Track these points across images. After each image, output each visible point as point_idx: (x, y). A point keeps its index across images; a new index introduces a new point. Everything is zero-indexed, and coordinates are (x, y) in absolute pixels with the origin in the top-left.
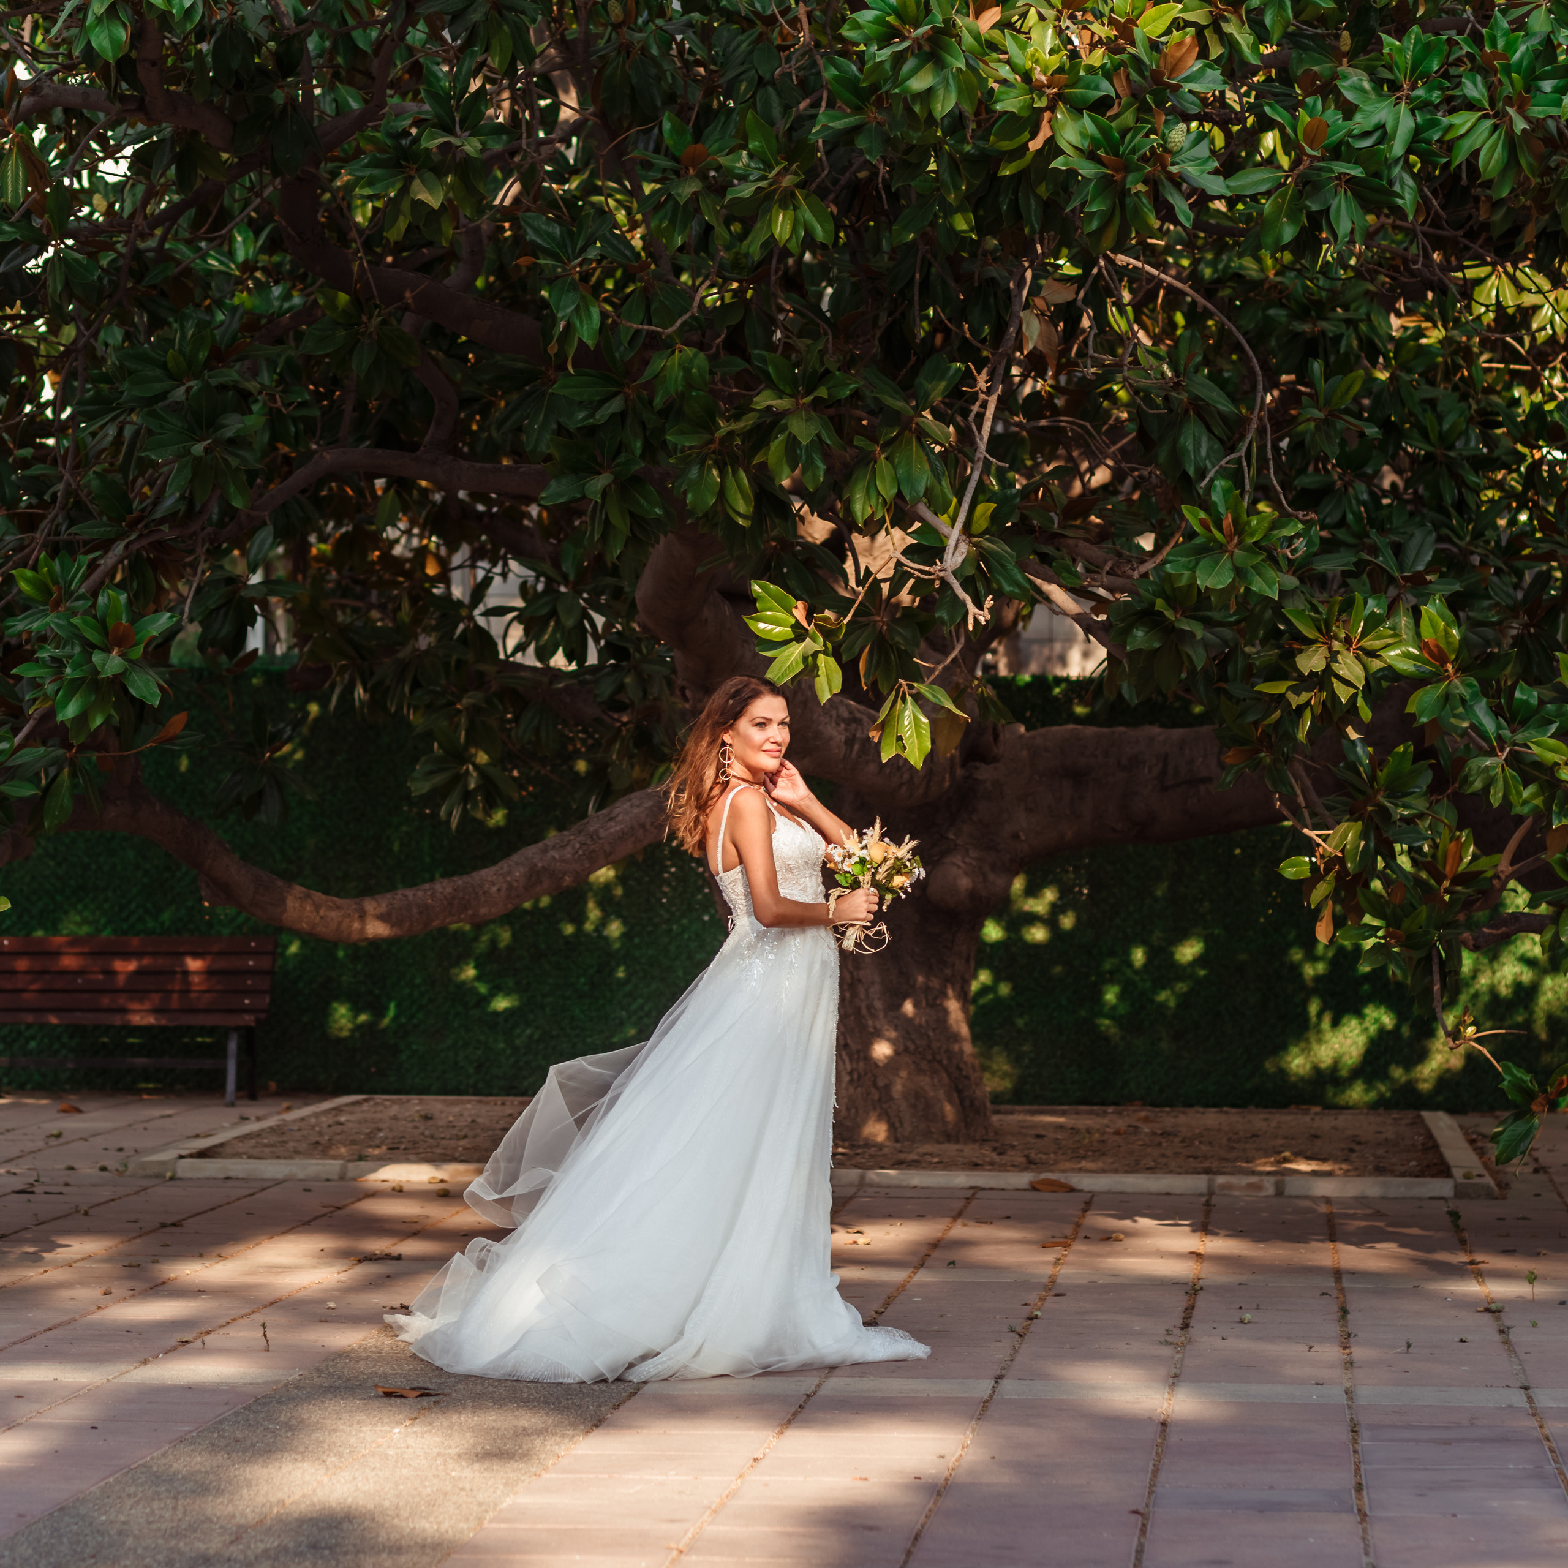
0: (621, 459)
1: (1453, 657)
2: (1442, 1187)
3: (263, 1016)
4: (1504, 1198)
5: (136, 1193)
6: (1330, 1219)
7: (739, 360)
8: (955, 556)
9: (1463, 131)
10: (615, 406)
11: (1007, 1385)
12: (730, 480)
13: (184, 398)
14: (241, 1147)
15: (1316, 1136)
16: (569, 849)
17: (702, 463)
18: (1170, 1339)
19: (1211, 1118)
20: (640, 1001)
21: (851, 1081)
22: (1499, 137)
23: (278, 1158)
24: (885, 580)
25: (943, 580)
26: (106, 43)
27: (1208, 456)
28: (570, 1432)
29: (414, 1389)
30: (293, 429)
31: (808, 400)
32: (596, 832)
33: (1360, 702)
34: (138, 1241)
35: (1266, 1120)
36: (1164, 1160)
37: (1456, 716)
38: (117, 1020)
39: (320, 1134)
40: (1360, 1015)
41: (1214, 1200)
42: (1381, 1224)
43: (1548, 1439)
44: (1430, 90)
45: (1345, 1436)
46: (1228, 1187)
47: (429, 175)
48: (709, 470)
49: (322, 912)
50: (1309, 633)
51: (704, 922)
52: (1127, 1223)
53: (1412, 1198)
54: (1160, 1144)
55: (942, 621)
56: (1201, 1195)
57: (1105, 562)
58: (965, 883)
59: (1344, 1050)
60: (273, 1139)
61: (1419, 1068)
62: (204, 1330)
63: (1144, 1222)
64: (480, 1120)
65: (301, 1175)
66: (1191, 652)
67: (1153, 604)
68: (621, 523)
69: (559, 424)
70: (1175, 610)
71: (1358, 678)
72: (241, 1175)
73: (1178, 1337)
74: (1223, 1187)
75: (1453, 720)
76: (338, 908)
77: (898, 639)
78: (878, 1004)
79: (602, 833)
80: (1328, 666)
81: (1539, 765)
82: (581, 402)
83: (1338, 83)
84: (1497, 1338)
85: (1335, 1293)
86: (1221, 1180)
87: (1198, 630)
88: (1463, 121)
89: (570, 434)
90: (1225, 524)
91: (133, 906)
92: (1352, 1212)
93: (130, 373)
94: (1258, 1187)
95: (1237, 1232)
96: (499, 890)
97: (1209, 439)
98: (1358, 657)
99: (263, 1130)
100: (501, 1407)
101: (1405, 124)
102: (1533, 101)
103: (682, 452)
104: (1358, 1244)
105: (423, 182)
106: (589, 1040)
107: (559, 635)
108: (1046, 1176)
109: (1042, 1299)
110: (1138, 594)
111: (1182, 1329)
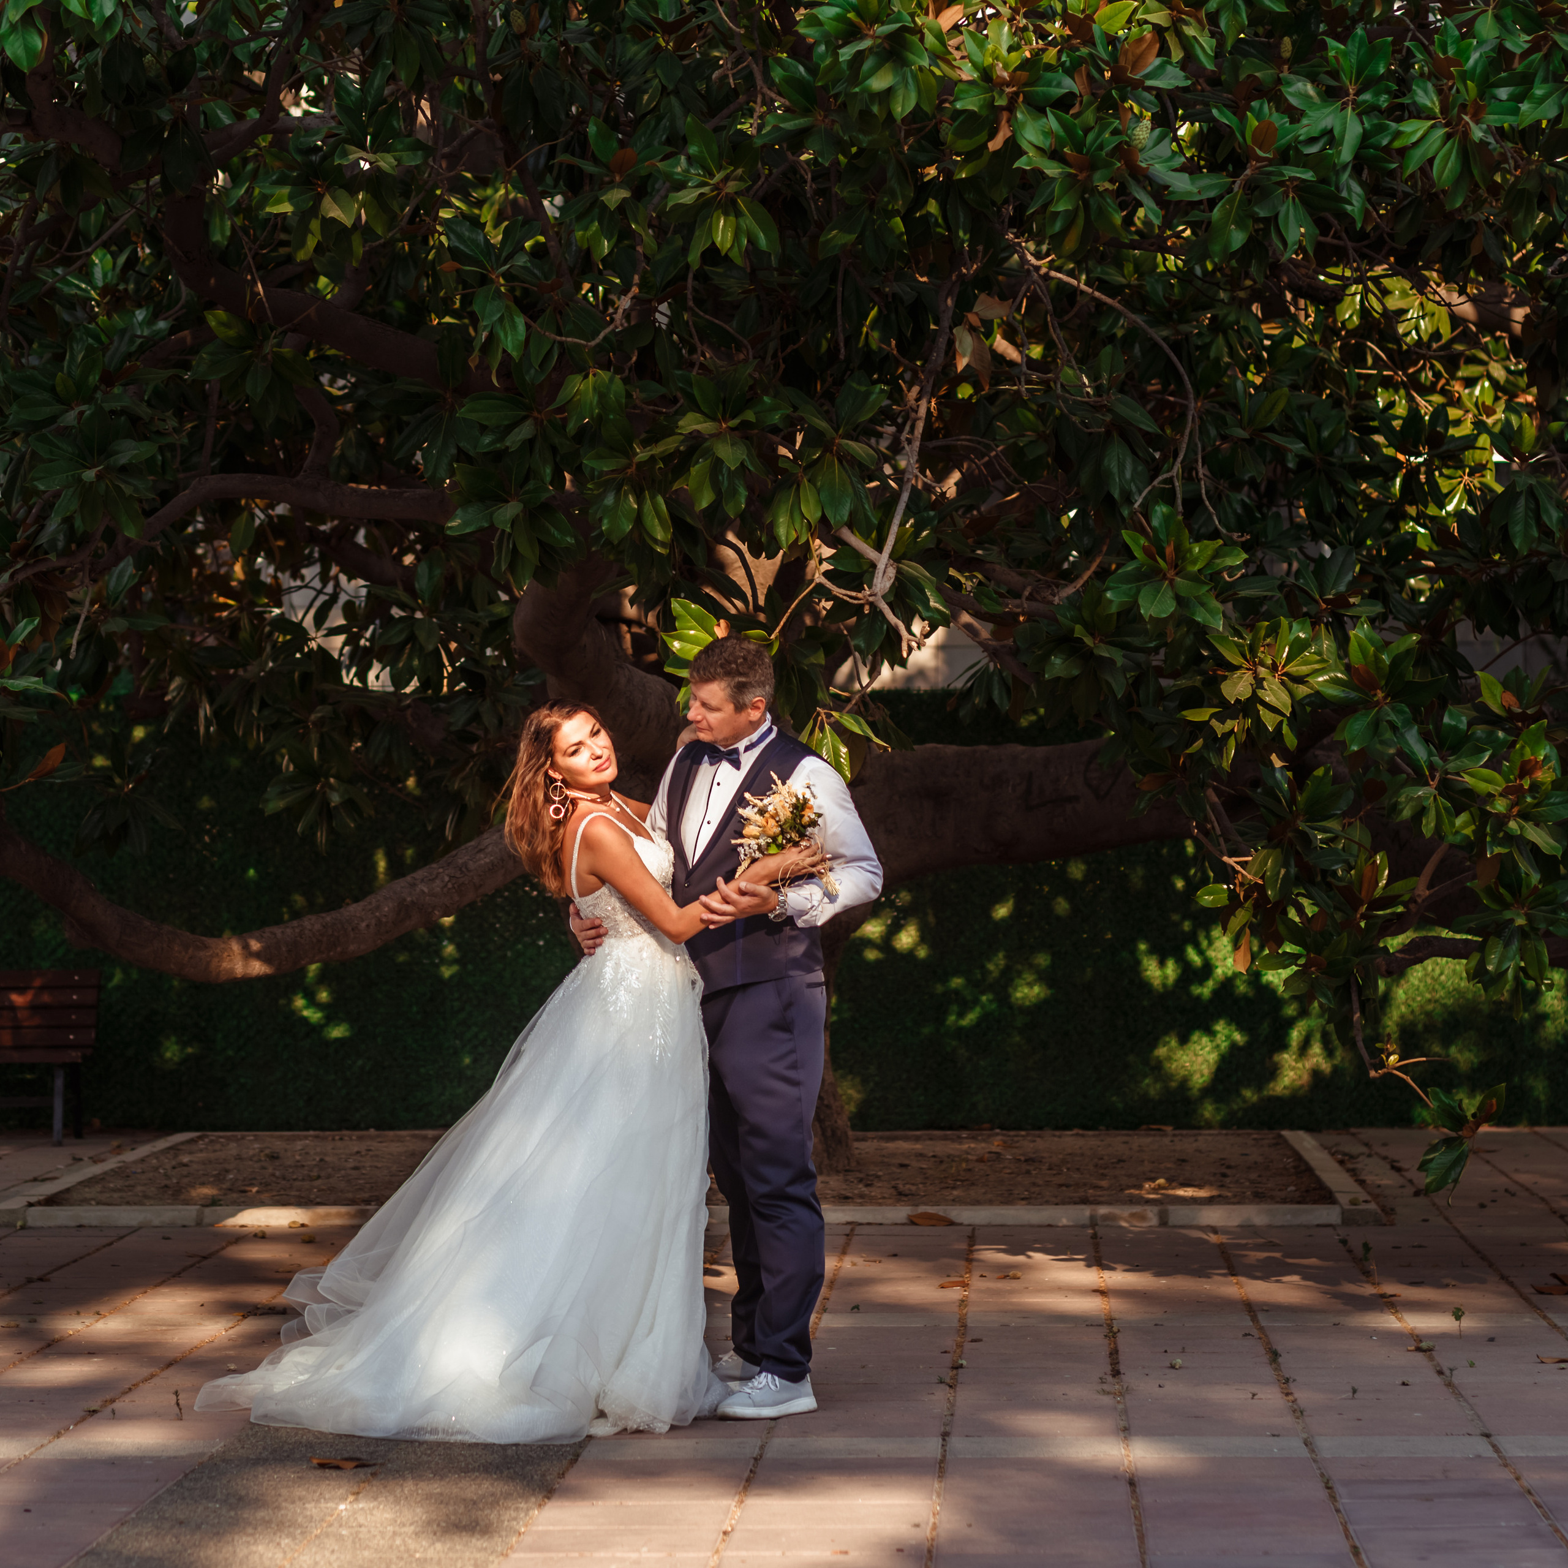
0: (531, 485)
1: (1383, 683)
2: (1329, 1214)
3: (89, 1052)
4: (1392, 1224)
6: (1223, 1250)
7: (654, 384)
8: (883, 581)
9: (1414, 139)
10: (525, 431)
11: (957, 1443)
12: (648, 505)
13: (75, 422)
14: (88, 1193)
15: (1184, 1161)
16: (438, 882)
17: (619, 489)
18: (1106, 1387)
19: (1070, 1141)
20: (475, 1029)
22: (1453, 145)
23: (128, 1203)
25: (872, 605)
26: (21, 52)
27: (1133, 479)
28: (522, 1505)
29: (347, 1459)
31: (734, 423)
32: (465, 864)
33: (1285, 729)
35: (1126, 1143)
36: (1037, 1189)
37: (1382, 742)
39: (166, 1177)
40: (1211, 1033)
41: (1101, 1231)
42: (1277, 1255)
43: (1529, 1492)
44: (1377, 94)
45: (1322, 1494)
46: (1111, 1217)
47: (342, 193)
48: (626, 495)
50: (1235, 659)
51: (539, 947)
52: (1021, 1258)
53: (1299, 1226)
54: (1028, 1172)
55: (858, 649)
56: (1083, 1226)
57: (1024, 588)
59: (1195, 1067)
60: (119, 1183)
61: (1271, 1085)
62: (108, 1397)
63: (1038, 1256)
64: (327, 1159)
65: (156, 1222)
66: (1111, 680)
67: (1073, 631)
68: (529, 553)
69: (459, 449)
70: (1092, 635)
71: (1284, 705)
72: (94, 1223)
73: (1112, 1385)
74: (1106, 1217)
75: (1378, 746)
79: (472, 865)
80: (1254, 692)
81: (1469, 793)
82: (488, 427)
83: (1283, 89)
84: (1438, 1379)
85: (1255, 1332)
86: (1103, 1210)
87: (1119, 657)
88: (1414, 129)
89: (469, 460)
90: (1167, 552)
92: (1244, 1242)
93: (17, 397)
94: (1143, 1216)
95: (1135, 1267)
96: (368, 926)
97: (1134, 461)
98: (1283, 683)
99: (105, 1173)
100: (442, 1478)
101: (1352, 129)
102: (1488, 109)
103: (599, 477)
104: (1265, 1278)
105: (334, 199)
106: (422, 1070)
107: (416, 662)
108: (922, 1209)
109: (960, 1346)
110: (1057, 620)
111: (1114, 1376)
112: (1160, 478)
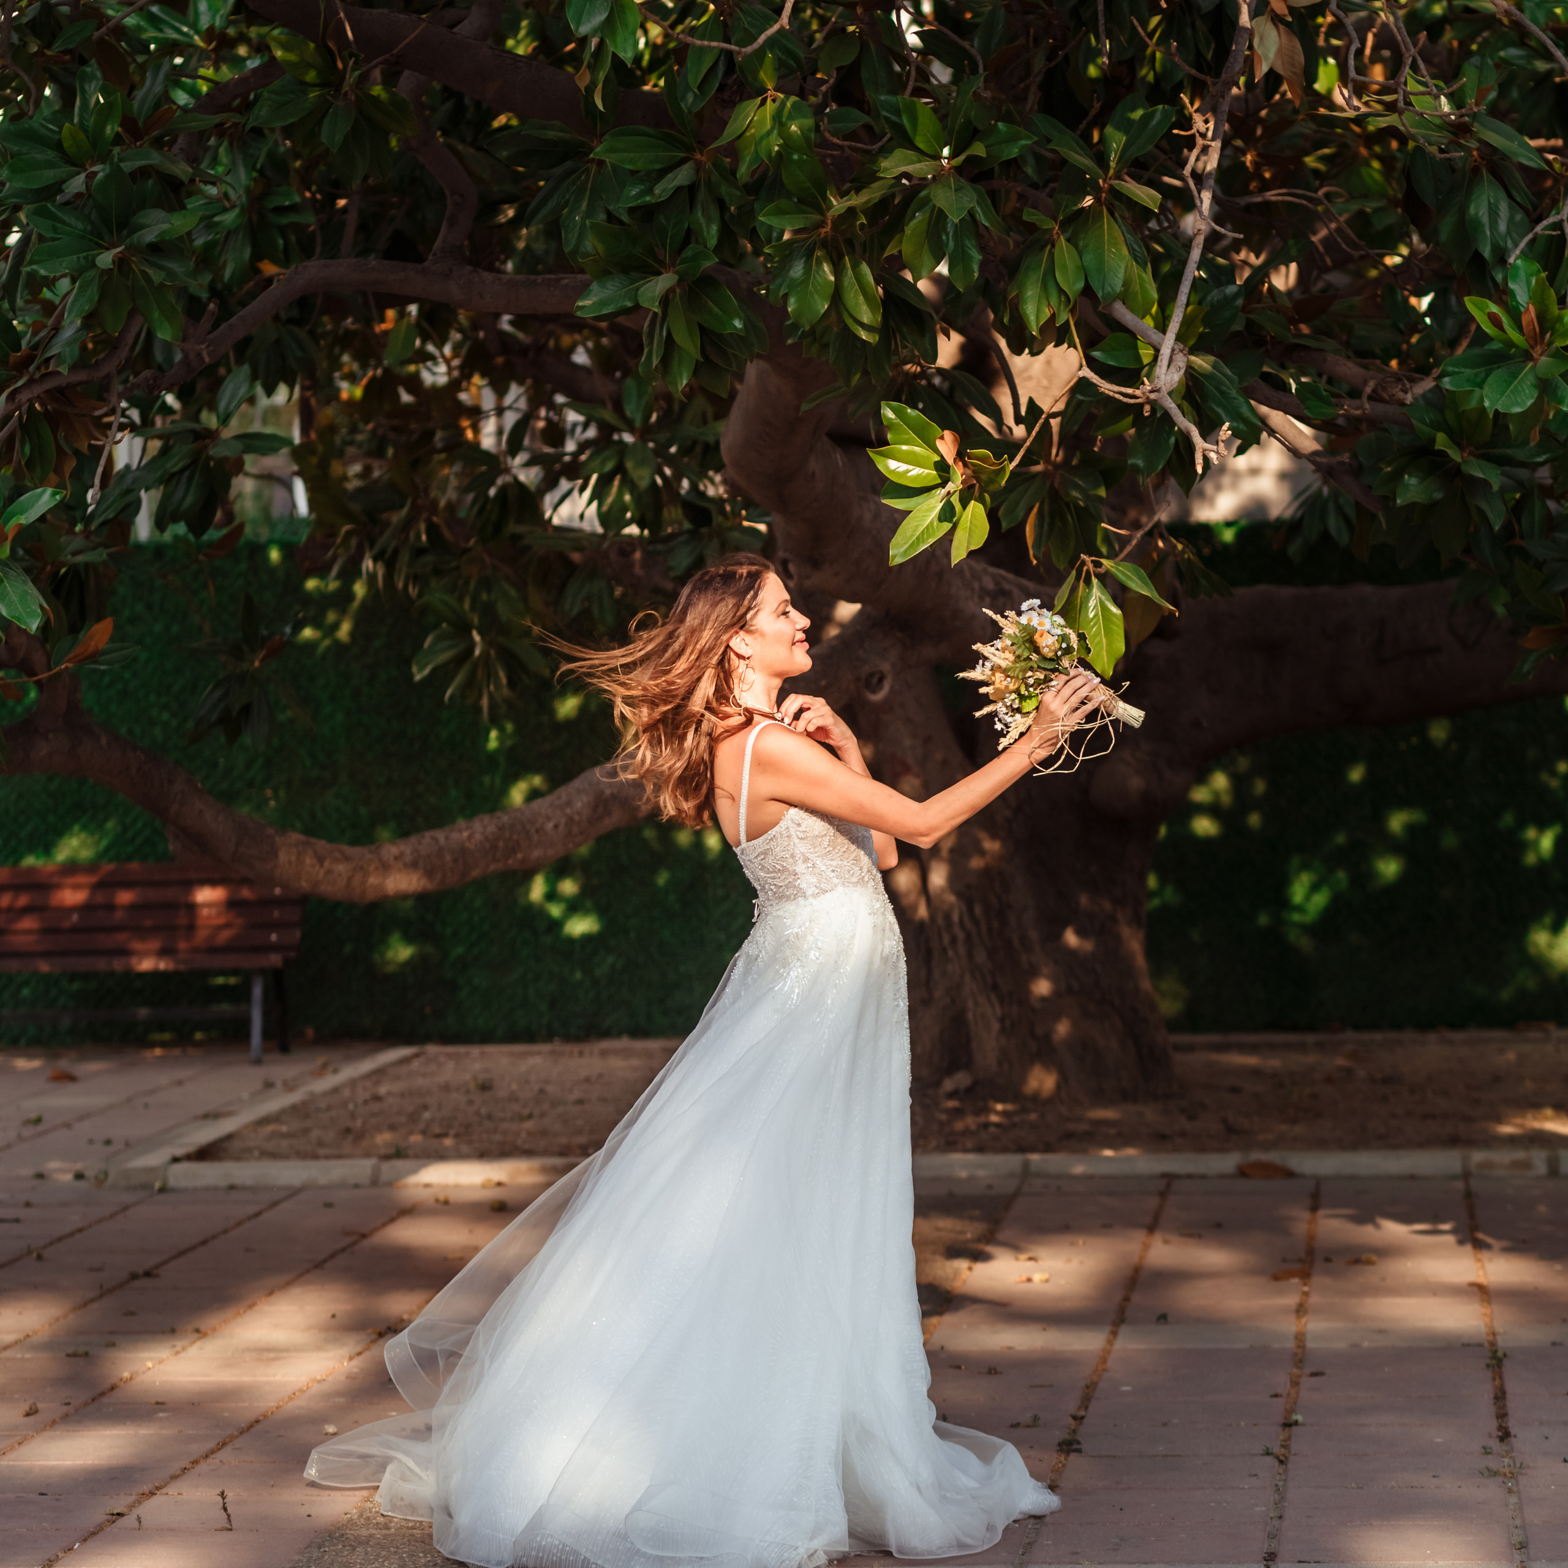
0: (688, 253)
3: (292, 954)
5: (112, 1216)
7: (855, 112)
8: (1169, 373)
10: (682, 176)
12: (849, 276)
13: (83, 189)
14: (253, 1140)
17: (809, 255)
21: (1003, 1030)
23: (298, 1154)
24: (1054, 415)
25: (1154, 404)
27: (1509, 232)
30: (281, 242)
31: (957, 161)
34: (96, 1306)
36: (1396, 1124)
38: (118, 965)
39: (353, 1116)
41: (1476, 1188)
46: (1486, 1165)
48: (819, 263)
49: (327, 864)
54: (1384, 1097)
55: (1136, 469)
56: (1454, 1177)
57: (1365, 384)
58: (1136, 783)
60: (295, 1125)
62: (146, 1489)
63: (1393, 1230)
65: (323, 1181)
66: (1484, 506)
67: (1433, 441)
68: (689, 345)
70: (1459, 445)
72: (248, 1183)
73: (1502, 1458)
74: (1483, 1169)
76: (347, 859)
77: (1075, 494)
78: (1033, 935)
82: (634, 173)
86: (1478, 1156)
87: (1494, 476)
89: (620, 221)
90: (1525, 320)
91: (139, 825)
94: (1526, 1165)
95: (1519, 1244)
96: (556, 826)
97: (1510, 208)
99: (285, 1107)
103: (780, 239)
107: (627, 498)
108: (1257, 1156)
109: (1295, 1383)
110: (1412, 426)
111: (1502, 1439)
112: (1545, 223)
